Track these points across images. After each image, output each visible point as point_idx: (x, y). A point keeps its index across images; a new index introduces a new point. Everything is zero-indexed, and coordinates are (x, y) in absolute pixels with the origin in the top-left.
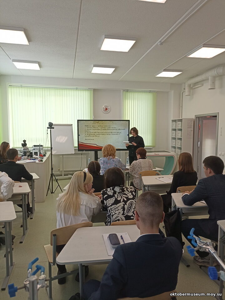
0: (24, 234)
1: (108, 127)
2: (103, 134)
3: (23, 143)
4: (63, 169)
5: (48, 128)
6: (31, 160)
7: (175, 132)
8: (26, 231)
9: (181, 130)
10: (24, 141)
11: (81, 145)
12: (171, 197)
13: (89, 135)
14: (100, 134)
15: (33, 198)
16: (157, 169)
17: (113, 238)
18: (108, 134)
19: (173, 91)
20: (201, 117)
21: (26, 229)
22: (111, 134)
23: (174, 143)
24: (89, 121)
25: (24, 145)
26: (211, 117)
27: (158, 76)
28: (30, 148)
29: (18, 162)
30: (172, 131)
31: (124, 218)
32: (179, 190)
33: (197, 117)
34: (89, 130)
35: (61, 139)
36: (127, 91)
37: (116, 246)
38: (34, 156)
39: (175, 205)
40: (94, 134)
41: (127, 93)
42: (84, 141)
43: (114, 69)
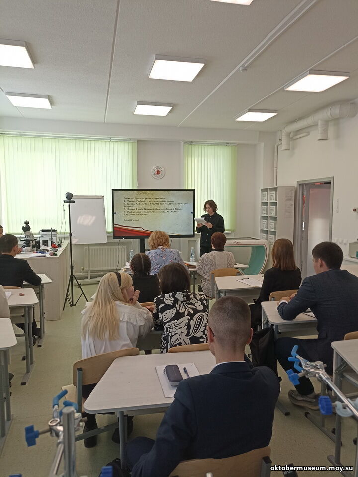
0: (28, 371)
1: (162, 200)
2: (153, 211)
3: (25, 226)
4: (89, 267)
5: (64, 201)
6: (37, 252)
7: (265, 207)
8: (30, 366)
9: (275, 204)
10: (25, 223)
11: (118, 229)
12: (261, 307)
13: (130, 214)
14: (149, 211)
15: (42, 313)
16: (239, 265)
17: (172, 372)
18: (161, 211)
19: (263, 143)
20: (307, 184)
21: (32, 363)
22: (166, 211)
23: (265, 225)
24: (130, 191)
25: (27, 229)
26: (322, 183)
27: (239, 119)
28: (36, 234)
29: (17, 257)
30: (261, 206)
31: (188, 341)
32: (274, 298)
33: (300, 184)
34: (131, 206)
35: (86, 220)
36: (191, 143)
37: (177, 383)
38: (43, 247)
39: (268, 321)
40: (139, 211)
41: (191, 146)
42: (122, 222)
43: (170, 108)
